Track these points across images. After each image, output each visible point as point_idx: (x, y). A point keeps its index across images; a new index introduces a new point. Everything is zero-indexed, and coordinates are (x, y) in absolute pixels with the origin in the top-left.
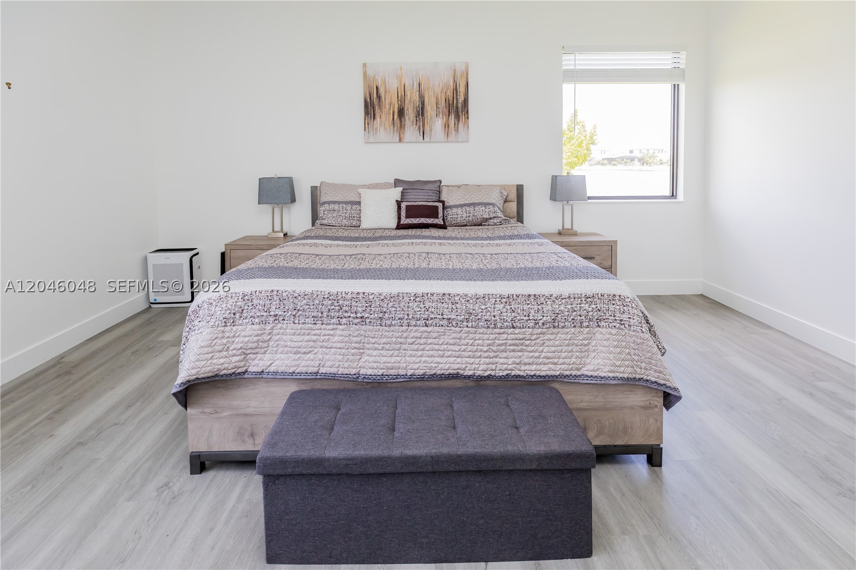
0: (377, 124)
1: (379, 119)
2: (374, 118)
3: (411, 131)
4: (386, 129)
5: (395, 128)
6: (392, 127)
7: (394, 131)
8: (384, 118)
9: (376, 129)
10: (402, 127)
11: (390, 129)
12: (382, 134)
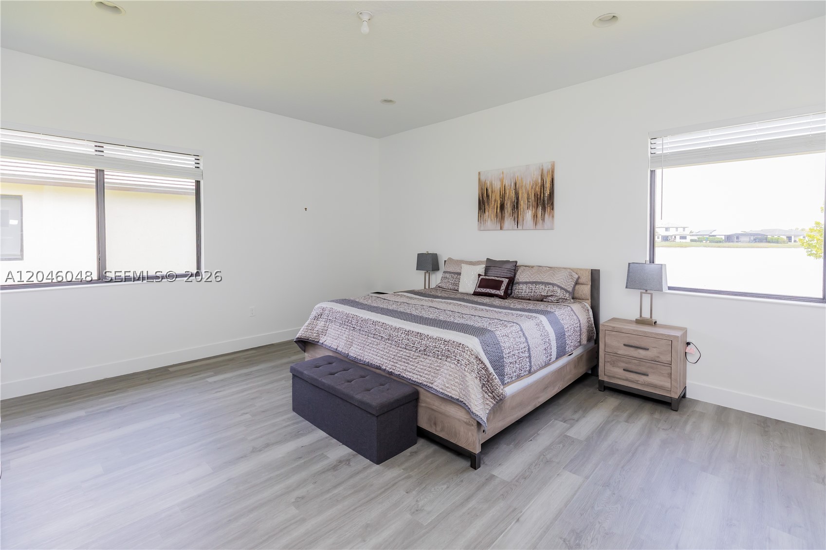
0: (486, 216)
1: (487, 213)
2: (484, 212)
3: (508, 222)
4: (491, 220)
5: (498, 219)
6: (496, 219)
7: (497, 222)
8: (491, 212)
9: (486, 220)
10: (503, 218)
11: (494, 219)
12: (489, 224)
